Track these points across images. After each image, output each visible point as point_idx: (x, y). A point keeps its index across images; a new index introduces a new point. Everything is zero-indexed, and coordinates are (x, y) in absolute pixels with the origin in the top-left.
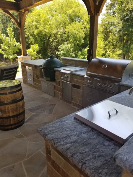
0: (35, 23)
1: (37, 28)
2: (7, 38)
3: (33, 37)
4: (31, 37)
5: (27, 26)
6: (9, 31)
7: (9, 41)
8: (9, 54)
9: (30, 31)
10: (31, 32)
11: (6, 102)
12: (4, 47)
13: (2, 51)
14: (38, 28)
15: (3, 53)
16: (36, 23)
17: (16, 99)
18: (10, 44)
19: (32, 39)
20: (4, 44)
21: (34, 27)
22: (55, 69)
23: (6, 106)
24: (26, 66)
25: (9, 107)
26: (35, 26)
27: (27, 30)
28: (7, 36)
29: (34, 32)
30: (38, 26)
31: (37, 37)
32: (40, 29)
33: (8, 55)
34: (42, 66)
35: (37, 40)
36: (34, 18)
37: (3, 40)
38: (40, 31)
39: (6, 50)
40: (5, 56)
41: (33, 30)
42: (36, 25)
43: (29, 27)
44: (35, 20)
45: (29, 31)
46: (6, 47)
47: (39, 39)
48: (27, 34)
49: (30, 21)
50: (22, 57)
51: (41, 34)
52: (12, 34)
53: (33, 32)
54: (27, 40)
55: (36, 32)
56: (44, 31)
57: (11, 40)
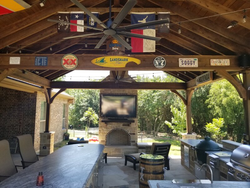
0: (223, 90)
1: (226, 95)
2: (179, 112)
3: (220, 107)
4: (216, 107)
5: (213, 93)
6: (181, 105)
7: (180, 115)
8: (179, 130)
9: (216, 100)
10: (218, 102)
11: (148, 172)
12: (175, 121)
13: (172, 125)
14: (228, 96)
15: (173, 127)
16: (225, 90)
17: (156, 171)
18: (181, 119)
19: (218, 110)
20: (175, 118)
21: (222, 94)
22: (206, 152)
23: (148, 175)
24: (185, 146)
25: (150, 176)
26: (224, 93)
27: (212, 99)
28: (179, 110)
29: (222, 101)
30: (228, 93)
31: (226, 107)
32: (231, 96)
33: (177, 130)
34: (196, 147)
35: (226, 111)
36: (222, 84)
37: (175, 114)
38: (231, 99)
39: (176, 125)
40: (174, 131)
41: (221, 99)
42: (226, 92)
43: (216, 95)
44: (224, 87)
45: (214, 99)
46: (176, 122)
47: (229, 110)
48: (212, 104)
49: (217, 87)
50: (186, 135)
51: (233, 103)
52: (185, 108)
53: (220, 101)
54: (211, 111)
55: (224, 101)
56: (237, 99)
57: (182, 114)
